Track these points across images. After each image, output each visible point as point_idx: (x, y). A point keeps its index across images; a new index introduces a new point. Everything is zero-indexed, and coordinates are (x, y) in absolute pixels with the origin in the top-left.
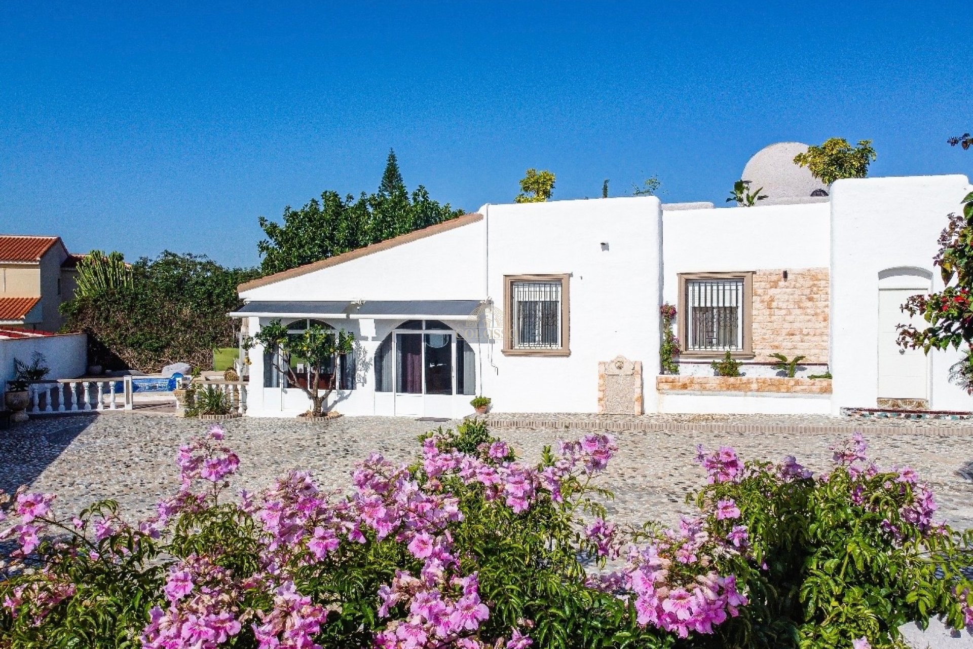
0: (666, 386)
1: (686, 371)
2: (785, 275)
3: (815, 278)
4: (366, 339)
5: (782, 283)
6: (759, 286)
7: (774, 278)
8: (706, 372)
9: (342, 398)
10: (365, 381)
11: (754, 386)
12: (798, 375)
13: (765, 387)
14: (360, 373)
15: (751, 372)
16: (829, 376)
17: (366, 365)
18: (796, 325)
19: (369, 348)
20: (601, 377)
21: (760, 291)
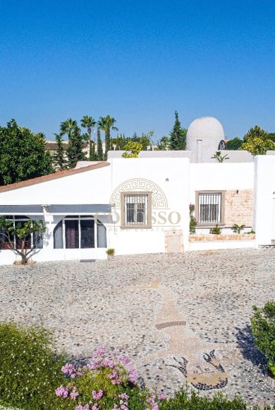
0: (193, 240)
1: (199, 232)
2: (237, 191)
3: (248, 193)
4: (48, 223)
5: (236, 195)
6: (227, 196)
7: (233, 193)
8: (206, 232)
9: (35, 253)
10: (48, 243)
11: (227, 238)
12: (242, 232)
13: (231, 238)
14: (45, 239)
15: (224, 232)
16: (253, 232)
17: (48, 236)
18: (241, 212)
19: (51, 227)
20: (166, 237)
21: (228, 198)
